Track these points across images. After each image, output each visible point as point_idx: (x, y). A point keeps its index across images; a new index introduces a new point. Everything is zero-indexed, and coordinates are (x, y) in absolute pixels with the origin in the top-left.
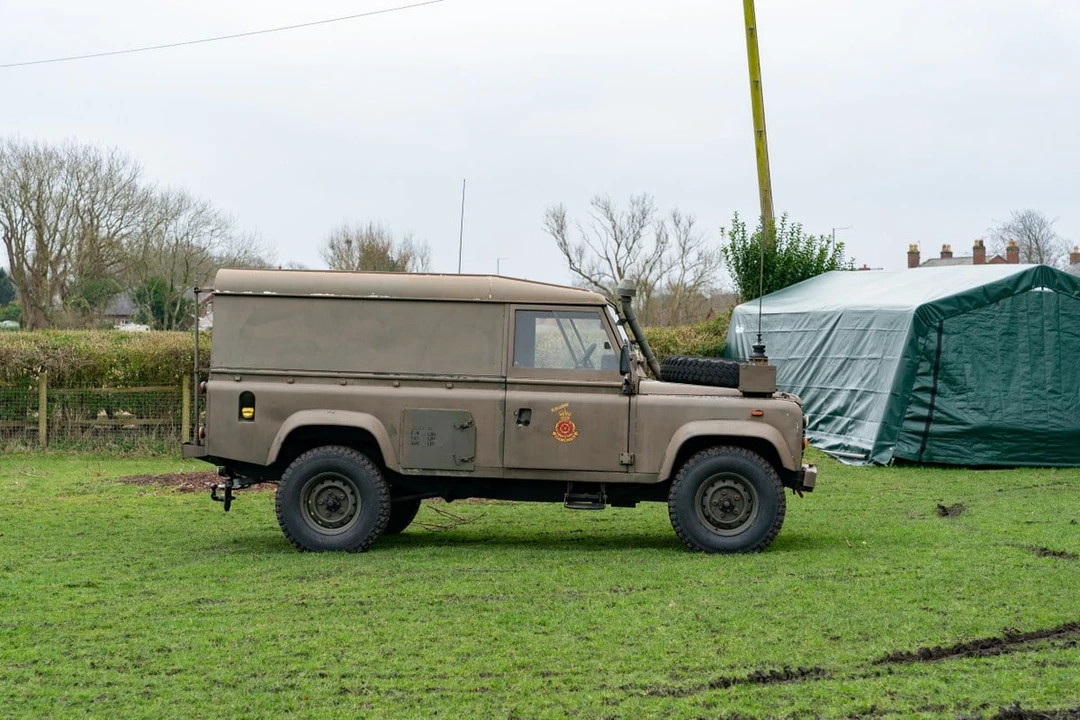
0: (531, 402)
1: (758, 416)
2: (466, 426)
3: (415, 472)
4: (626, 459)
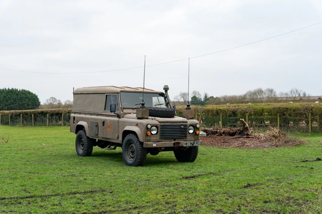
0: (105, 120)
1: (137, 125)
2: (97, 126)
3: (91, 137)
4: (117, 136)
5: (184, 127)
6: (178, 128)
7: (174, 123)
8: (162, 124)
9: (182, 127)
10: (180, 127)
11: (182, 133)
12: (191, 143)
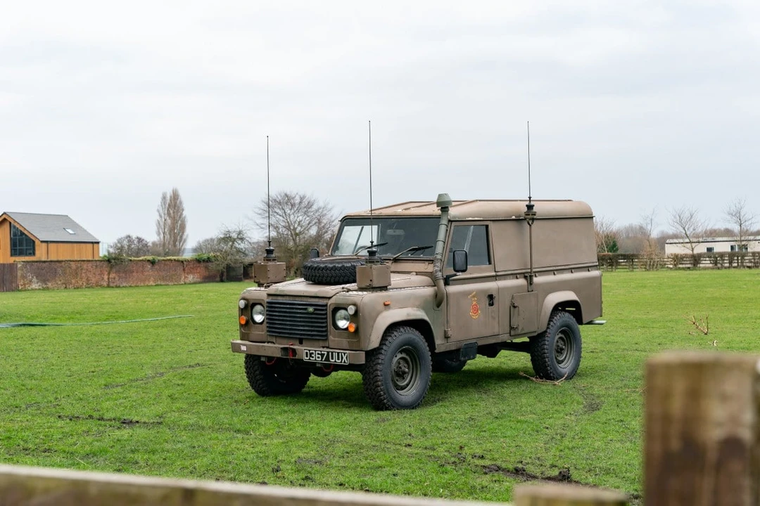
5: (315, 310)
6: (301, 311)
7: (297, 299)
8: (270, 300)
9: (311, 309)
10: (306, 309)
11: (312, 326)
12: (322, 355)
